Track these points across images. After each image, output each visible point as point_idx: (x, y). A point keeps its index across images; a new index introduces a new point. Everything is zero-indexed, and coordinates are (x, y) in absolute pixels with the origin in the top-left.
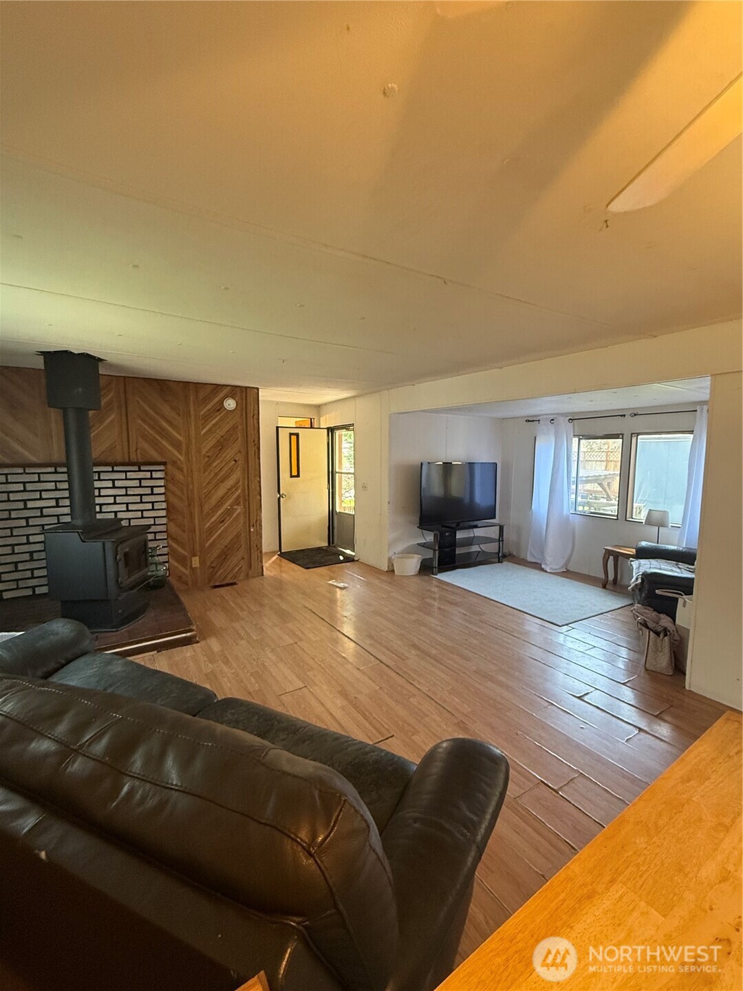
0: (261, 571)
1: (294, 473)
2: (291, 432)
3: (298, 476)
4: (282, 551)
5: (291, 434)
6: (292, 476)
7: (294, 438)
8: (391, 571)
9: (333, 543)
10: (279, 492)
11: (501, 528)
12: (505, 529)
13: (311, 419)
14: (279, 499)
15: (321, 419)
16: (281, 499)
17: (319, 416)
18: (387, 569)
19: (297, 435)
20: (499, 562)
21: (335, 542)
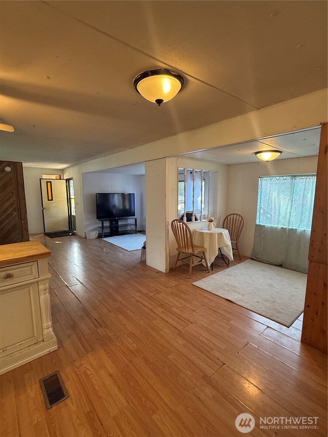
0: (28, 239)
1: (50, 198)
2: (48, 181)
3: (52, 200)
4: (46, 232)
5: (47, 182)
6: (49, 200)
7: (49, 184)
8: (86, 238)
9: (72, 229)
10: (43, 207)
11: (136, 220)
12: (137, 220)
13: (60, 175)
14: (43, 210)
15: (64, 175)
16: (44, 210)
17: (63, 174)
18: (84, 237)
19: (51, 182)
20: (135, 233)
21: (73, 228)
